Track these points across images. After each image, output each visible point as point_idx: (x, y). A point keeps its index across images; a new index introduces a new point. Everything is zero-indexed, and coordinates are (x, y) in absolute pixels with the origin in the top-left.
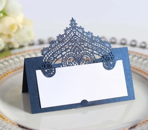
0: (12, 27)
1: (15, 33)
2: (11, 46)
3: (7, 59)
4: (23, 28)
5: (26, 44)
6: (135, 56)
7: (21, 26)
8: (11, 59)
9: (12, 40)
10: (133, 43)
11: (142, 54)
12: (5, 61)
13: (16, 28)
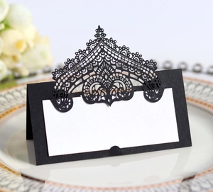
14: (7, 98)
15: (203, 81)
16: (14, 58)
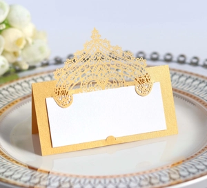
0: (18, 42)
1: (22, 50)
2: (17, 68)
3: (12, 84)
4: (33, 43)
5: (39, 64)
8: (18, 84)
9: (19, 59)
12: (11, 86)
13: (24, 43)
14: (9, 92)
15: (186, 72)
16: (15, 54)
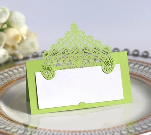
6: (137, 64)
7: (25, 38)
10: (136, 53)
11: (143, 62)
